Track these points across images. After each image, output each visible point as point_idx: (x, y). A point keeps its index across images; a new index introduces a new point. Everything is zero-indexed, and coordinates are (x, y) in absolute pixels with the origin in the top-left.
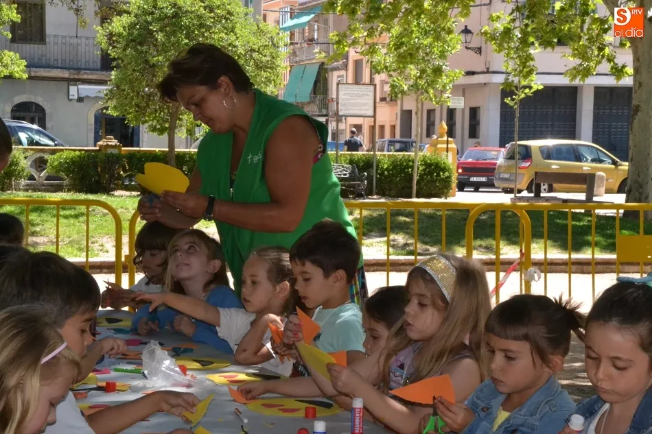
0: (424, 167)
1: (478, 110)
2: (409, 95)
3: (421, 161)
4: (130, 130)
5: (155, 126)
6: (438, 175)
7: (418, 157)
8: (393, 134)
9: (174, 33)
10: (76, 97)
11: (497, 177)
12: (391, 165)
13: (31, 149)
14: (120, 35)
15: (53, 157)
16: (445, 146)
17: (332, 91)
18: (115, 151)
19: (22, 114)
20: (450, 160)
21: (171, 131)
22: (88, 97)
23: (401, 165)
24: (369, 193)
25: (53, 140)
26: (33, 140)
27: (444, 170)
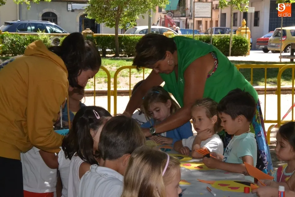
0: (235, 41)
1: (258, 13)
2: (228, 7)
3: (234, 39)
4: (96, 25)
5: (109, 23)
6: (242, 45)
7: (232, 37)
8: (217, 25)
10: (71, 10)
11: (269, 45)
12: (219, 41)
13: (53, 35)
15: (62, 38)
16: (245, 31)
17: (187, 4)
18: (90, 35)
19: (47, 18)
20: (247, 38)
21: (116, 26)
22: (76, 9)
23: (224, 40)
25: (62, 30)
26: (53, 30)
27: (244, 42)
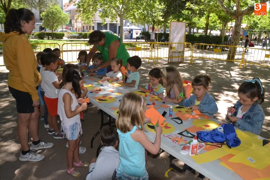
5: (50, 29)
8: (82, 29)
9: (52, 15)
12: (84, 34)
14: (44, 15)
15: (35, 34)
21: (52, 29)
22: (38, 24)
24: (81, 38)
